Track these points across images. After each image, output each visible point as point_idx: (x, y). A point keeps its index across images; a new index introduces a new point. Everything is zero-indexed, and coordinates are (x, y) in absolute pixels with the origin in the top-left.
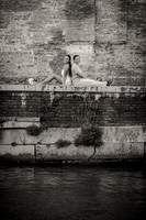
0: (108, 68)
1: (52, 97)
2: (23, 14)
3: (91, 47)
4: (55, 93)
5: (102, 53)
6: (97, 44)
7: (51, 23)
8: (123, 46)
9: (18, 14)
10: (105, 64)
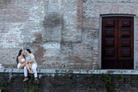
0: (69, 58)
1: (11, 76)
2: (18, 24)
3: (59, 45)
4: (13, 73)
5: (66, 48)
6: (63, 43)
7: (35, 29)
8: (79, 44)
9: (15, 24)
10: (68, 56)
